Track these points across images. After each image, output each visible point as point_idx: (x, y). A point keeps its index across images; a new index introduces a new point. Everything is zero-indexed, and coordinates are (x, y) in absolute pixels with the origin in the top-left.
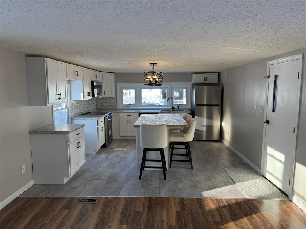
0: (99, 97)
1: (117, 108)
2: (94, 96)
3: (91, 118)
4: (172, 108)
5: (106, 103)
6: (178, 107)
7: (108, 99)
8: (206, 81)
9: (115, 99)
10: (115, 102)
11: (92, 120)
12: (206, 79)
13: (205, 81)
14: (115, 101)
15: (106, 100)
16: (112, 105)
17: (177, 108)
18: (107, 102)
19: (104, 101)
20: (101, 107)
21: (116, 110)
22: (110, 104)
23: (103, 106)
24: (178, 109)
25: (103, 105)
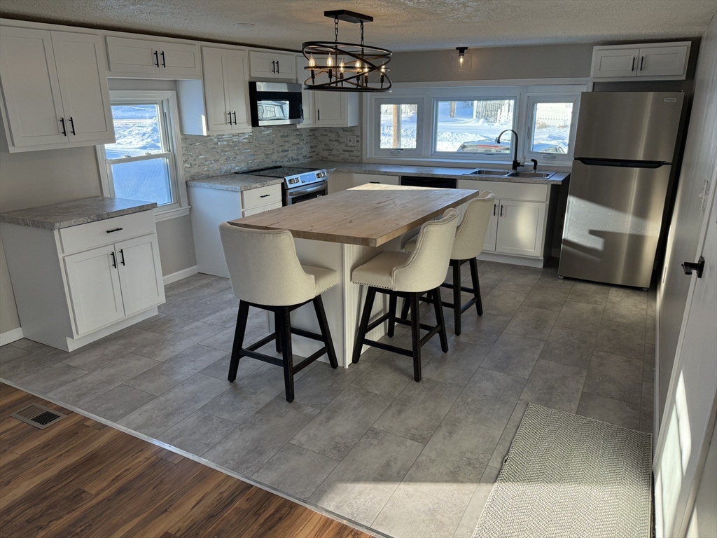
0: (295, 125)
1: (364, 158)
2: (257, 125)
3: (225, 186)
4: (516, 164)
5: (336, 143)
6: (535, 162)
7: (341, 132)
8: (639, 73)
9: (358, 133)
10: (358, 141)
11: (227, 190)
12: (639, 64)
13: (634, 74)
14: (359, 139)
15: (338, 133)
16: (350, 149)
17: (533, 164)
18: (341, 140)
19: (333, 136)
20: (325, 154)
21: (360, 163)
22: (347, 146)
23: (331, 150)
24: (535, 168)
25: (331, 148)
